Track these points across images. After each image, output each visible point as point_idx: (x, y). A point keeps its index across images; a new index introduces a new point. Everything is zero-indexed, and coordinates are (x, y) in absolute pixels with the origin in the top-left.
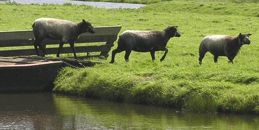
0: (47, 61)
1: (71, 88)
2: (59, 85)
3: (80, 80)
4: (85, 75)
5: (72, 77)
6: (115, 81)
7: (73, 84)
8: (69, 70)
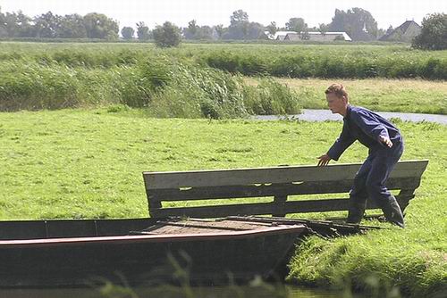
0: (276, 226)
1: (316, 274)
2: (297, 269)
3: (334, 260)
4: (343, 250)
5: (320, 255)
6: (395, 261)
7: (322, 267)
8: (316, 241)
